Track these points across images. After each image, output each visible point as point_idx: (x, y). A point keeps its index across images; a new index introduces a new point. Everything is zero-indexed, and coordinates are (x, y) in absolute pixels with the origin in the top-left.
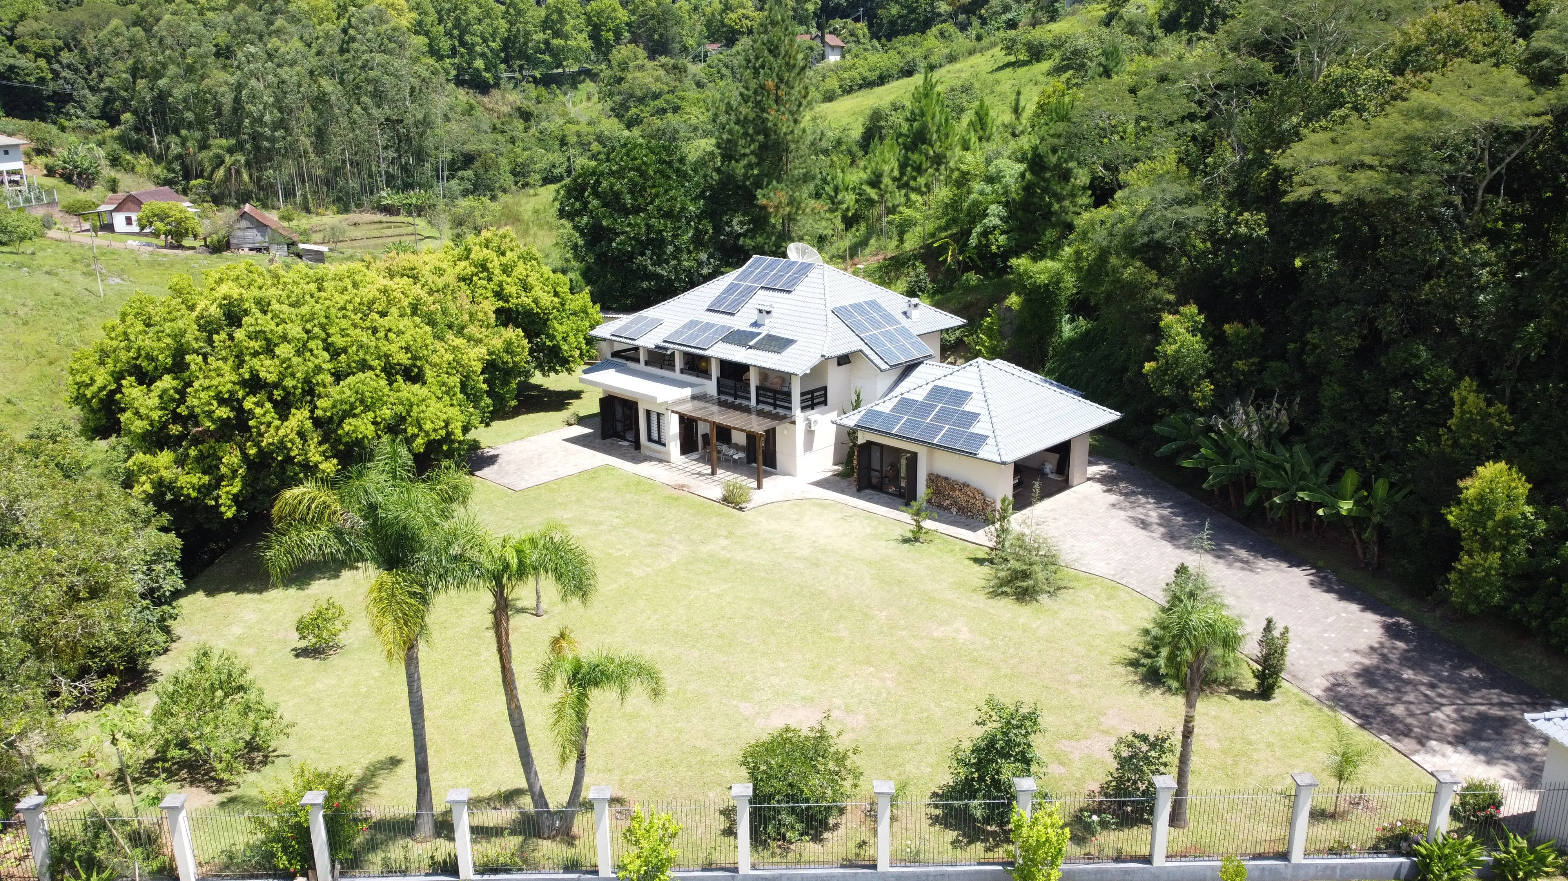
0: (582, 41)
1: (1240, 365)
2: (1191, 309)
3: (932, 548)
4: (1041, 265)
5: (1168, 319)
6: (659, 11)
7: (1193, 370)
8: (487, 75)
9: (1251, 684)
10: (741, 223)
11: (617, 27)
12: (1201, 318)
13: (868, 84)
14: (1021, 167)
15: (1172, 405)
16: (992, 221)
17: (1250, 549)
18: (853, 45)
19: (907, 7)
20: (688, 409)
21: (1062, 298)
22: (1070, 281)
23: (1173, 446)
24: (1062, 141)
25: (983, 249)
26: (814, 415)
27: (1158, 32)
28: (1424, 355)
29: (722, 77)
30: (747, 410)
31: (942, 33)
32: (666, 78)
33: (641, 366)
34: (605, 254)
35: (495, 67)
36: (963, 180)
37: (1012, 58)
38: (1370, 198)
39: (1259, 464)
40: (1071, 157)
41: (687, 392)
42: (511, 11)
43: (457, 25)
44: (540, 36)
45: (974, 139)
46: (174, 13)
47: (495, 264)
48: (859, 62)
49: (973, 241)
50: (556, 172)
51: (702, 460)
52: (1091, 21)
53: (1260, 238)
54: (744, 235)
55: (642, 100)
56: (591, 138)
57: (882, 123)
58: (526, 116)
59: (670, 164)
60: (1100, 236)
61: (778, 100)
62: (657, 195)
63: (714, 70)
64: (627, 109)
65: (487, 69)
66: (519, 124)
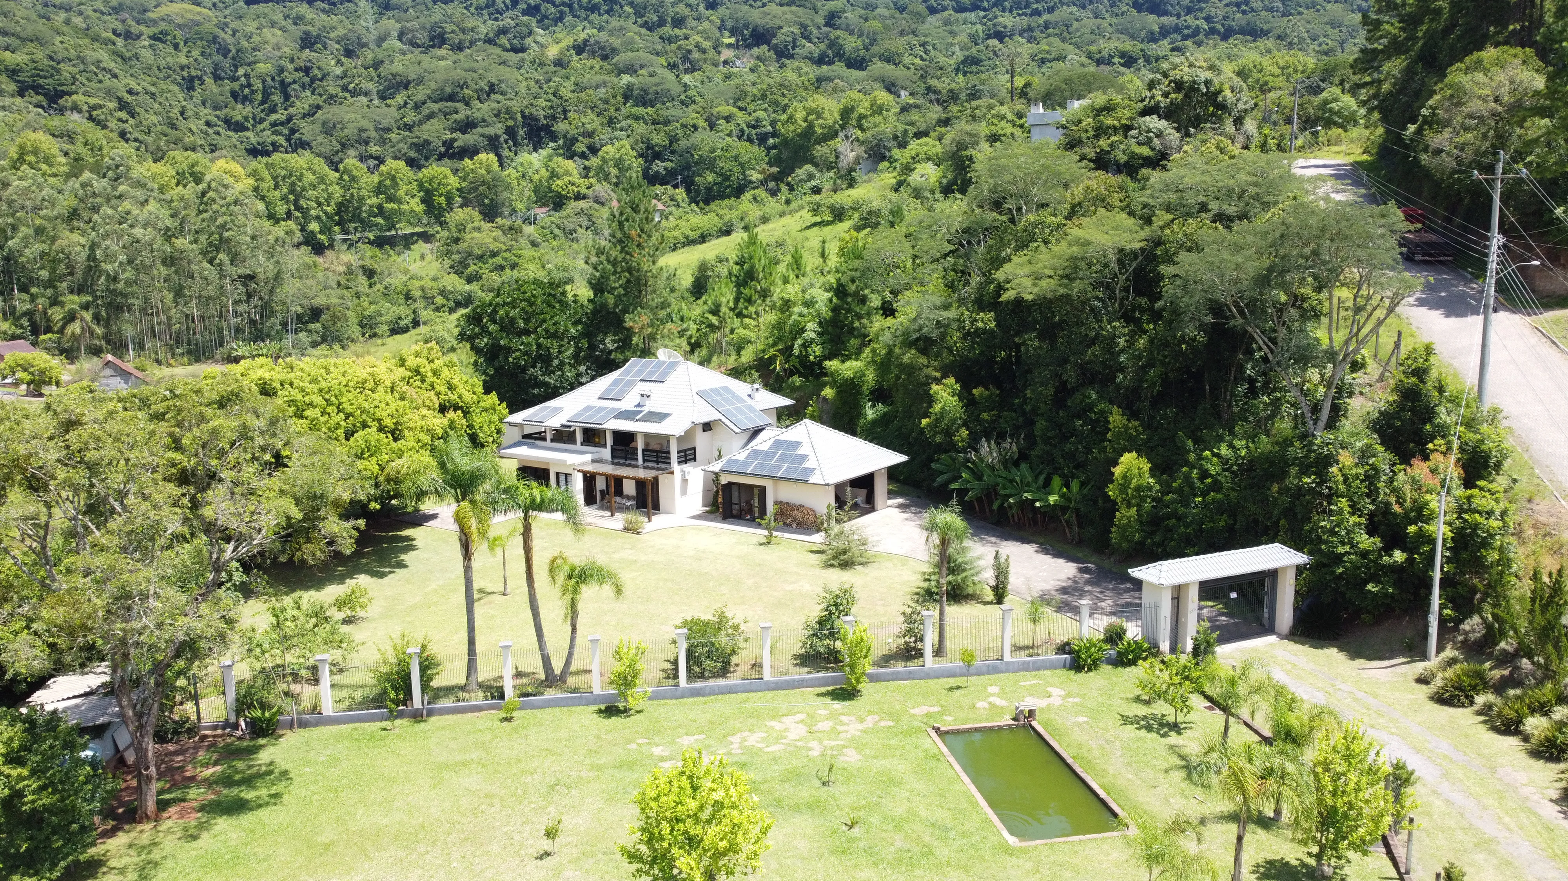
0: (416, 205)
1: (985, 416)
2: (951, 380)
3: (781, 547)
4: (848, 364)
5: (935, 388)
6: (489, 178)
7: (954, 421)
8: (321, 237)
9: (990, 596)
10: (614, 341)
11: (449, 192)
12: (958, 386)
13: (690, 242)
14: (829, 295)
15: (941, 449)
16: (810, 335)
17: (997, 537)
18: (673, 209)
19: (721, 175)
20: (590, 468)
21: (865, 387)
22: (870, 376)
23: (945, 477)
24: (858, 274)
25: (803, 358)
26: (687, 467)
27: (938, 195)
28: (1094, 396)
29: (555, 237)
30: (636, 466)
31: (755, 198)
32: (503, 239)
33: (548, 443)
34: (502, 368)
35: (330, 230)
36: (786, 305)
37: (818, 219)
38: (1049, 295)
39: (1000, 480)
40: (866, 286)
41: (588, 457)
42: (346, 177)
43: (292, 192)
44: (374, 201)
45: (792, 276)
46: (20, 179)
47: (427, 370)
48: (682, 223)
49: (796, 351)
50: (402, 323)
51: (602, 508)
52: (884, 188)
53: (991, 330)
54: (616, 350)
55: (481, 258)
56: (435, 292)
57: (709, 273)
58: (370, 273)
59: (554, 296)
60: (887, 337)
61: (639, 245)
62: (544, 321)
63: (547, 231)
64: (466, 267)
65: (321, 232)
66: (362, 279)
